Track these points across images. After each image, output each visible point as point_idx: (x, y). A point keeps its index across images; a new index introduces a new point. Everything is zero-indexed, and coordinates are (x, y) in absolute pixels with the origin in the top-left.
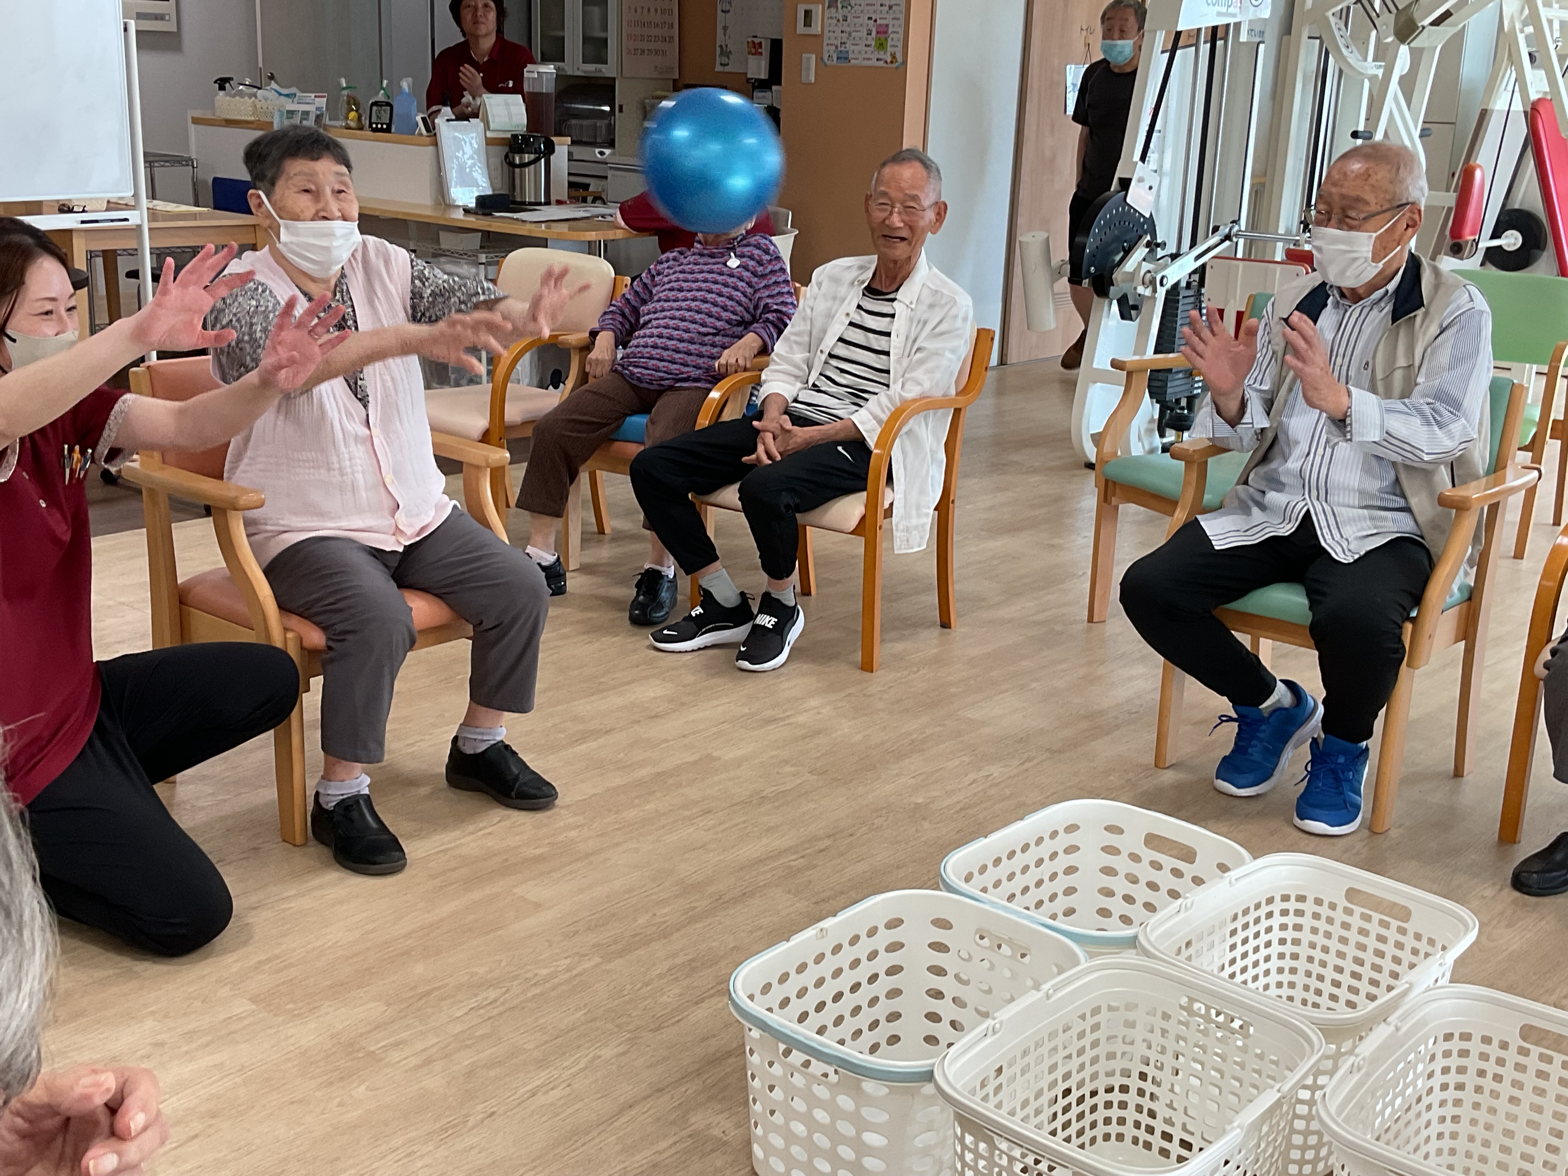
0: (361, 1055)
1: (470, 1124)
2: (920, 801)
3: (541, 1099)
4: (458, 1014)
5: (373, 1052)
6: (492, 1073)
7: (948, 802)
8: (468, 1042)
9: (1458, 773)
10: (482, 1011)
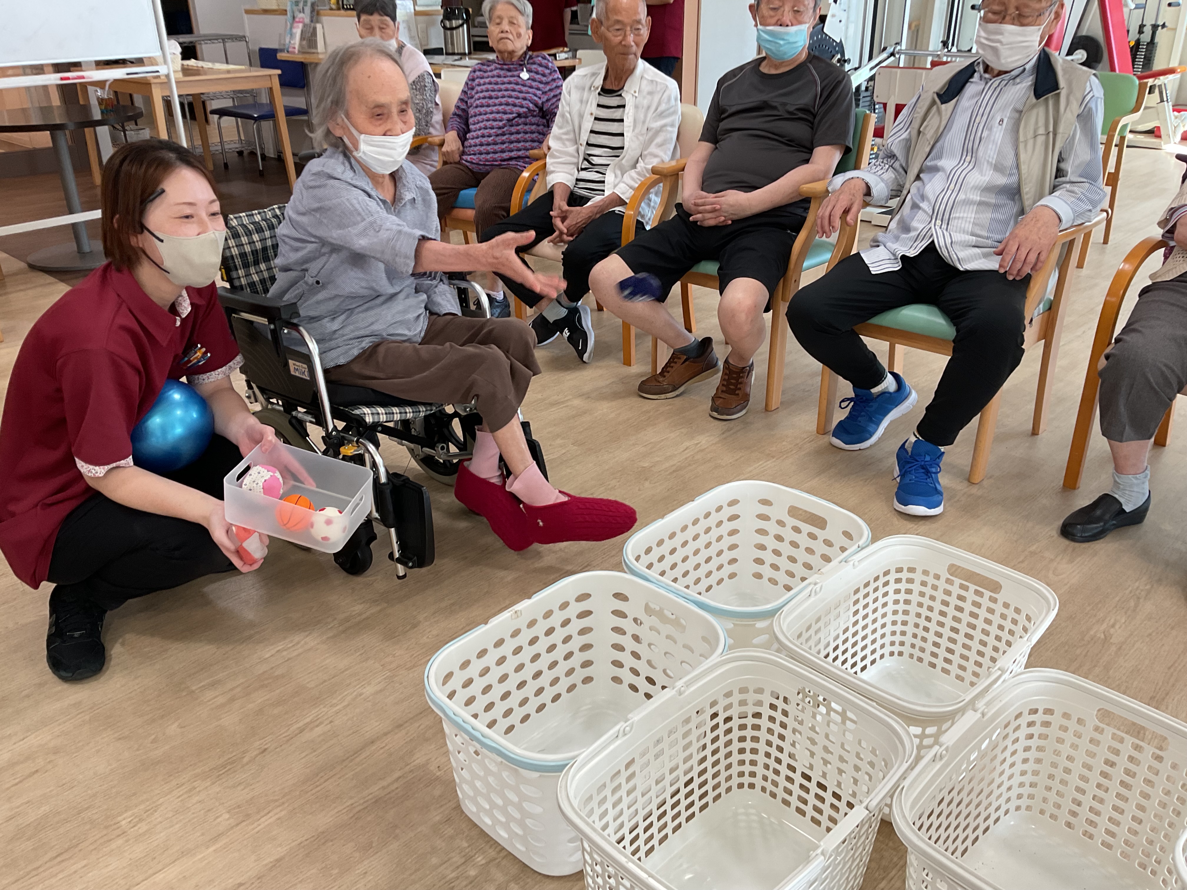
0: (184, 694)
1: (246, 760)
2: (646, 465)
3: (307, 736)
4: (267, 656)
5: (193, 692)
6: (276, 711)
7: (667, 465)
8: (266, 682)
9: (1035, 432)
10: (285, 653)
